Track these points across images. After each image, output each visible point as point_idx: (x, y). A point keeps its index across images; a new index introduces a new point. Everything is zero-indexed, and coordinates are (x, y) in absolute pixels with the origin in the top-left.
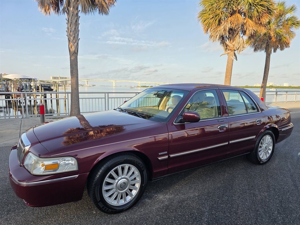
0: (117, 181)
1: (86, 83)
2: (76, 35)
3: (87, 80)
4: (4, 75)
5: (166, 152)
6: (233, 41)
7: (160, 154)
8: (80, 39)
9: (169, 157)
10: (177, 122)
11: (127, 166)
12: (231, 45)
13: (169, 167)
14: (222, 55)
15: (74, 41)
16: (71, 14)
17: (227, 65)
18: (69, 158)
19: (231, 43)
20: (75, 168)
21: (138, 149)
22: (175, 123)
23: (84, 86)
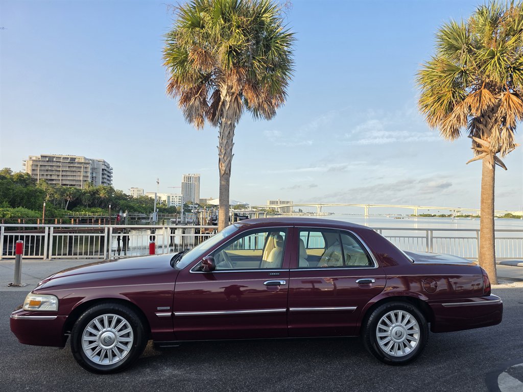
0: (101, 332)
1: (319, 210)
2: (229, 150)
3: (320, 206)
4: (210, 200)
5: (169, 308)
6: (489, 136)
7: (159, 308)
8: (234, 154)
9: (173, 314)
10: (195, 269)
11: (115, 317)
12: (485, 142)
13: (175, 330)
14: (469, 162)
15: (225, 158)
16: (223, 125)
17: (483, 179)
18: (52, 297)
19: (485, 138)
20: (54, 308)
21: (129, 298)
22: (192, 270)
23: (314, 214)
